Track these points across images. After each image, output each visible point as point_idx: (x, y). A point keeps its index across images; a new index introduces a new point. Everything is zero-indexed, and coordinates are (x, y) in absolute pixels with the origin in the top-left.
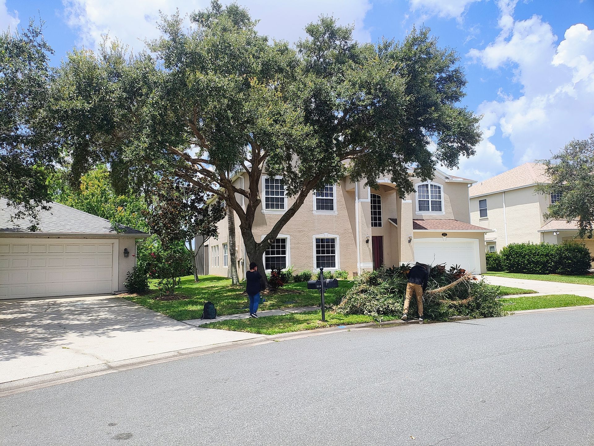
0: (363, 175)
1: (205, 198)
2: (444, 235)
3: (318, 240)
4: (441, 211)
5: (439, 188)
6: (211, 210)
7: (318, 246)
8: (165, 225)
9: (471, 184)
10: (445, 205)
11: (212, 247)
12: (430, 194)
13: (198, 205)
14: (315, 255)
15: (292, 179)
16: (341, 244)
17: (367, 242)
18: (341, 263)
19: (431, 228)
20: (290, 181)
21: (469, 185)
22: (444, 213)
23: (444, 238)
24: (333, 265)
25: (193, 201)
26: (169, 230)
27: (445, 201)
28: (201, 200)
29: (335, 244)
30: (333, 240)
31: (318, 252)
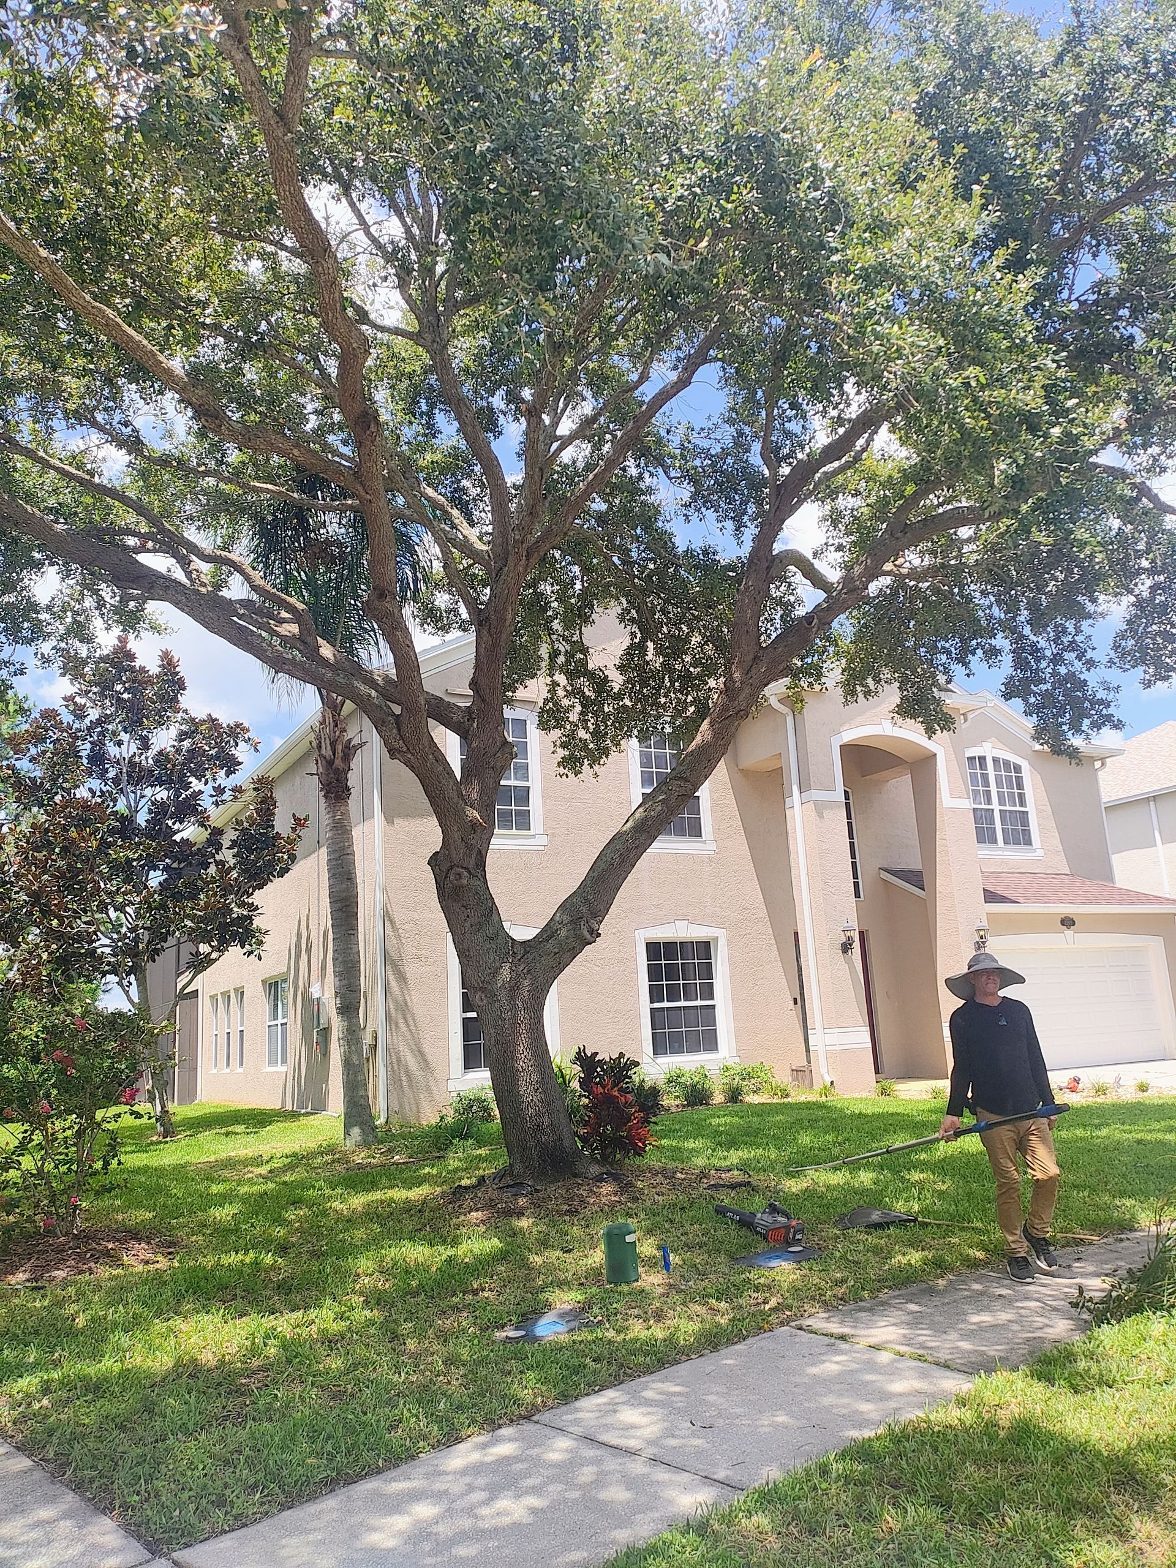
0: (886, 674)
1: (206, 802)
2: (1068, 922)
3: (654, 949)
4: (1031, 844)
5: (1018, 769)
6: (234, 844)
7: (654, 973)
8: (36, 897)
9: (1103, 760)
10: (1039, 825)
11: (214, 998)
12: (993, 788)
13: (176, 827)
14: (645, 1005)
15: (586, 702)
16: (733, 964)
17: (846, 947)
18: (739, 1034)
19: (1028, 900)
20: (578, 708)
21: (1098, 764)
22: (1040, 852)
23: (1069, 933)
24: (710, 1042)
25: (160, 811)
26: (55, 923)
27: (1039, 811)
28: (188, 809)
29: (713, 961)
30: (705, 948)
31: (655, 994)
